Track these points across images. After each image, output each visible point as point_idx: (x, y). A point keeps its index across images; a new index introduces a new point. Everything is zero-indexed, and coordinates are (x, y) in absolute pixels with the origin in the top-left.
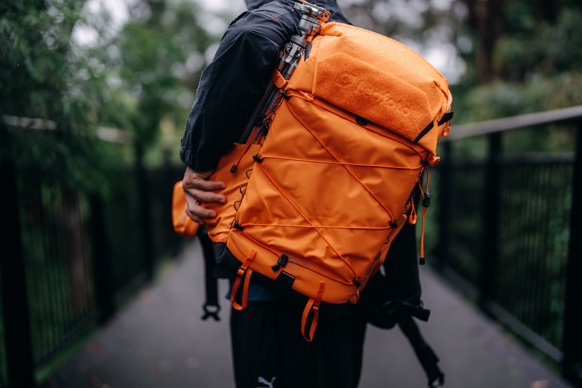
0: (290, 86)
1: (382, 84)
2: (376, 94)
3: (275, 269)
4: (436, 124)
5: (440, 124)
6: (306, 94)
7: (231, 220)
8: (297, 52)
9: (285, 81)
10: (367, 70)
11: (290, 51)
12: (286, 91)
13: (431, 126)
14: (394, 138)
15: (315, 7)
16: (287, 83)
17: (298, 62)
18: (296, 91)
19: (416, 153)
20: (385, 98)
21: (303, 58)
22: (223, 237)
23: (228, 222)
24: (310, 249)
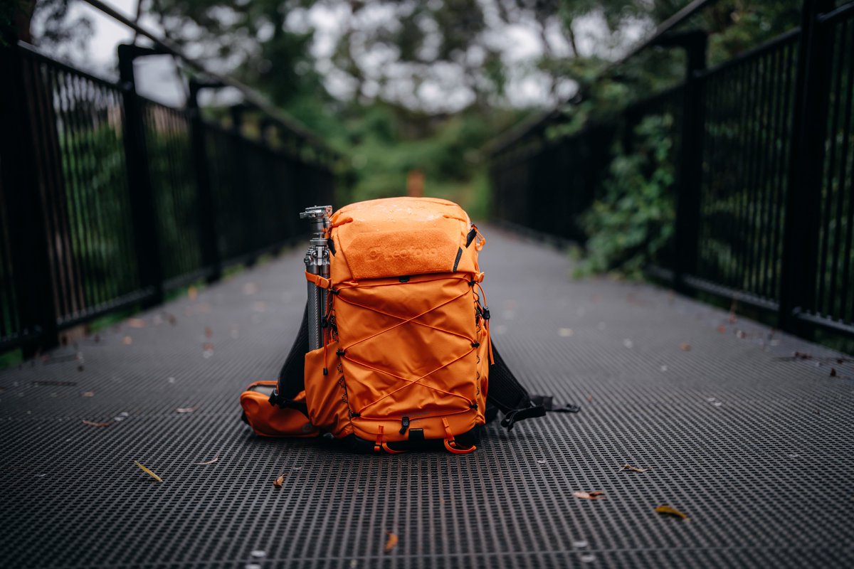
0: (333, 282)
1: (403, 242)
2: (404, 251)
3: (402, 432)
4: (464, 248)
5: (467, 246)
6: (350, 283)
7: (347, 413)
8: (323, 252)
9: (327, 280)
10: (386, 237)
11: (317, 254)
12: (333, 288)
13: (460, 251)
14: (438, 278)
15: (317, 209)
16: (330, 281)
17: (328, 260)
18: (341, 283)
19: (461, 280)
20: (411, 251)
21: (331, 254)
22: (348, 430)
23: (345, 415)
24: (422, 401)
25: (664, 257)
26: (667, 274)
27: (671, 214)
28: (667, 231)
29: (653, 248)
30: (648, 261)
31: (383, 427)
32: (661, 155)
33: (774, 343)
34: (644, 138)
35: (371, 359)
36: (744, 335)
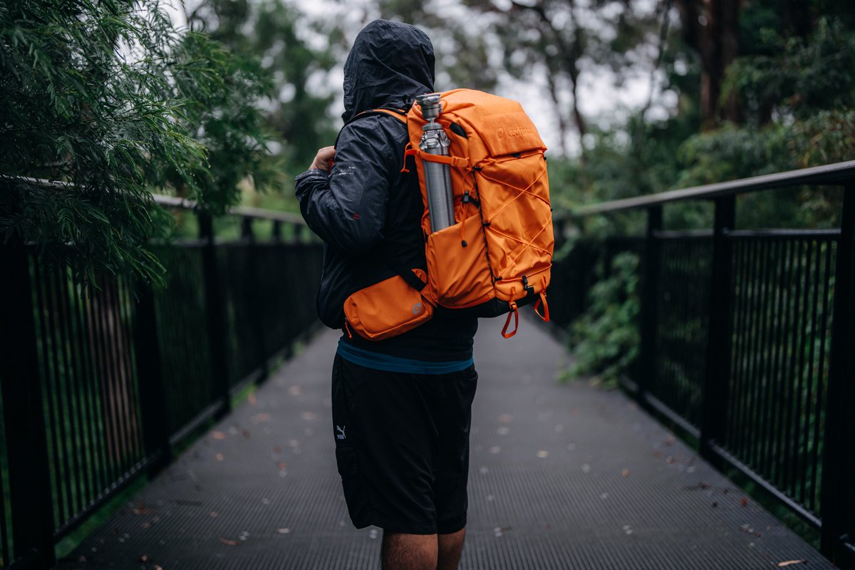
0: (476, 160)
6: (490, 160)
7: (490, 279)
12: (476, 165)
18: (482, 161)
22: (492, 295)
23: (489, 281)
24: (532, 260)
25: (633, 371)
26: (633, 386)
27: (636, 338)
28: (633, 352)
29: (624, 362)
30: (621, 372)
31: (514, 287)
32: (631, 288)
33: (691, 470)
34: (618, 270)
35: (504, 228)
36: (673, 461)
